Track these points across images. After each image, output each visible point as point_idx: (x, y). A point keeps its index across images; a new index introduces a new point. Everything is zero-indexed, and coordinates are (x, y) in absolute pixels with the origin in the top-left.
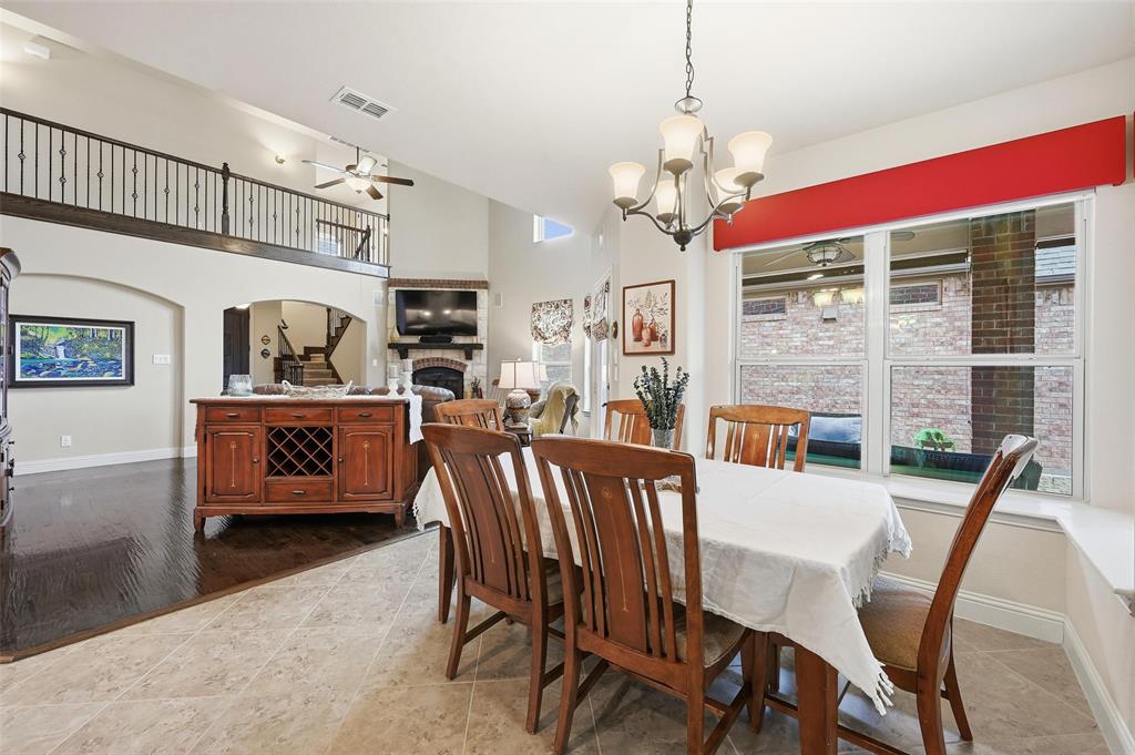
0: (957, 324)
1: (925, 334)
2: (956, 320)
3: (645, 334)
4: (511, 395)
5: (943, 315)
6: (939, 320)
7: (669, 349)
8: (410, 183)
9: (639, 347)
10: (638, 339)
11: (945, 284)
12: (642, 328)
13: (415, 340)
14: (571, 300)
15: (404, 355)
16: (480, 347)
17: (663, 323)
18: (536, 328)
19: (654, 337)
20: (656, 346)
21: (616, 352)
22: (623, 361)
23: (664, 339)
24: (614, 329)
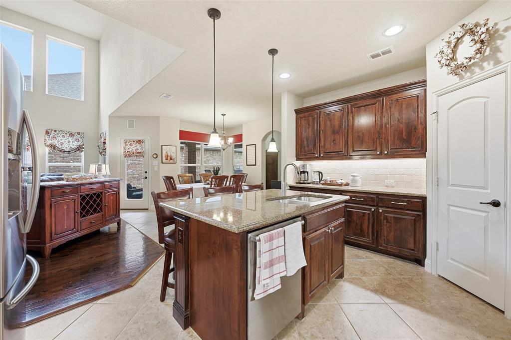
3: (169, 158)
7: (175, 162)
9: (167, 161)
10: (167, 159)
12: (167, 156)
17: (174, 156)
19: (171, 159)
20: (172, 161)
21: (156, 162)
22: (161, 165)
23: (174, 160)
24: (155, 156)
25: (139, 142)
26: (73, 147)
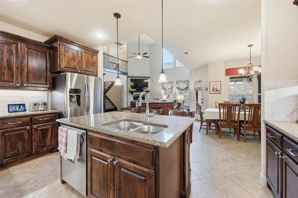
0: (246, 87)
1: (240, 89)
2: (246, 86)
3: (215, 90)
4: (178, 101)
5: (243, 85)
6: (242, 86)
7: (220, 93)
8: (148, 57)
9: (214, 92)
11: (244, 79)
12: (214, 89)
13: (135, 90)
14: (173, 82)
15: (132, 94)
16: (149, 91)
17: (219, 88)
18: (164, 87)
19: (217, 90)
20: (217, 92)
21: (207, 93)
22: (209, 95)
23: (219, 91)
24: (206, 89)
25: (200, 82)
26: (185, 87)
